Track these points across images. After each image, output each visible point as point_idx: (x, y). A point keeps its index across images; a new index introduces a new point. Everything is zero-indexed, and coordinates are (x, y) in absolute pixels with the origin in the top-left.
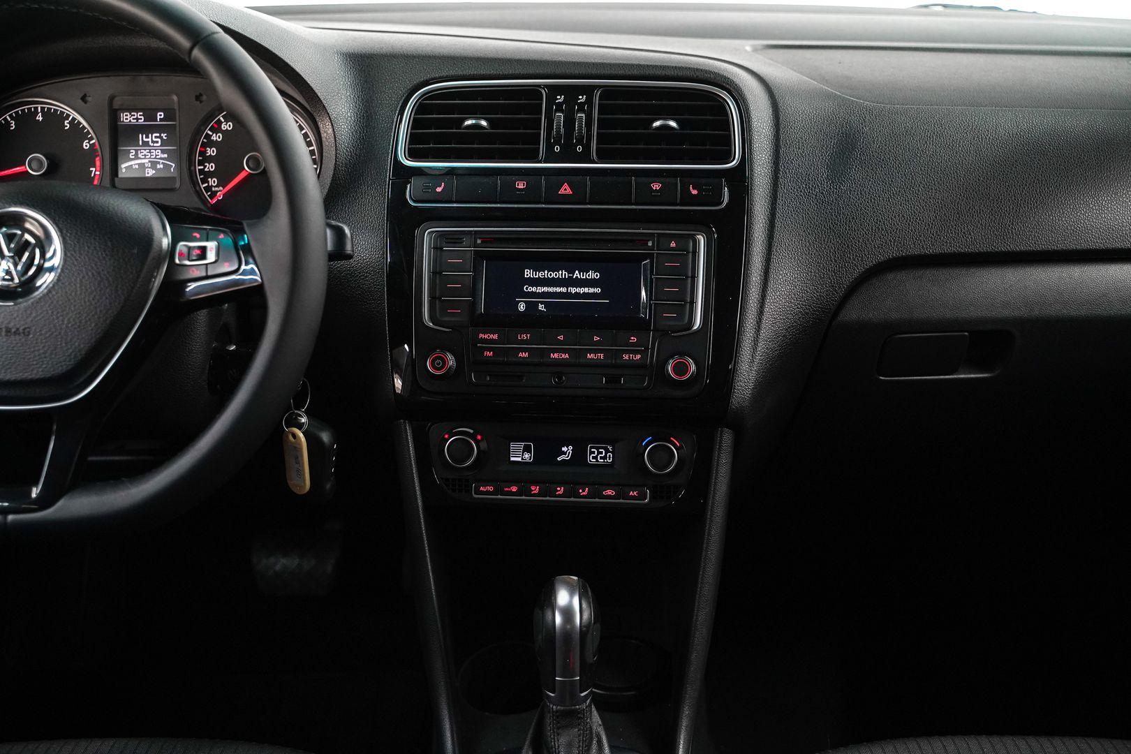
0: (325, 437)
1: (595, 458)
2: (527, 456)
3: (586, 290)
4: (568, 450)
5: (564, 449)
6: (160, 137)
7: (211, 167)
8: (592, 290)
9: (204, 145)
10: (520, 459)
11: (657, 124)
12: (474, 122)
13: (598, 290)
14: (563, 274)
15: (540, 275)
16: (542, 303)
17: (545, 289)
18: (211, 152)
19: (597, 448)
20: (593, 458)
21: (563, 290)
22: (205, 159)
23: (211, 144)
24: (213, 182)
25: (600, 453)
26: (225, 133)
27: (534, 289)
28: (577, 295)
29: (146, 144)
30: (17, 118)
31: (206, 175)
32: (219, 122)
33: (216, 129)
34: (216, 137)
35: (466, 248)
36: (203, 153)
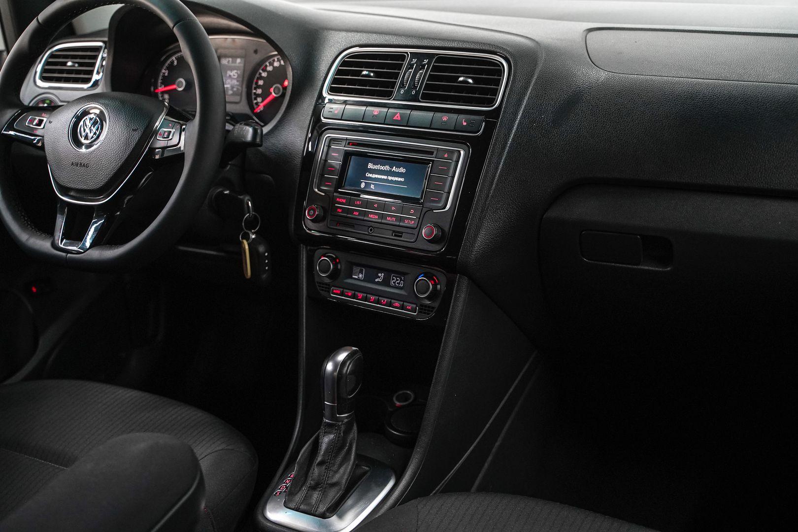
0: (261, 249)
1: (394, 283)
2: (360, 276)
3: (396, 179)
4: (381, 275)
5: (380, 275)
6: (237, 73)
7: (259, 91)
8: (400, 179)
9: (259, 79)
10: (357, 277)
11: (461, 79)
12: (367, 73)
13: (402, 180)
14: (387, 168)
15: (376, 167)
16: (373, 184)
17: (377, 176)
18: (261, 83)
19: (396, 277)
20: (394, 282)
21: (385, 177)
22: (258, 87)
23: (261, 78)
24: (259, 100)
25: (397, 280)
26: (269, 72)
27: (370, 175)
28: (392, 181)
29: (230, 76)
30: (177, 59)
31: (257, 96)
32: (266, 66)
33: (264, 70)
34: (264, 74)
35: (342, 148)
36: (257, 83)
